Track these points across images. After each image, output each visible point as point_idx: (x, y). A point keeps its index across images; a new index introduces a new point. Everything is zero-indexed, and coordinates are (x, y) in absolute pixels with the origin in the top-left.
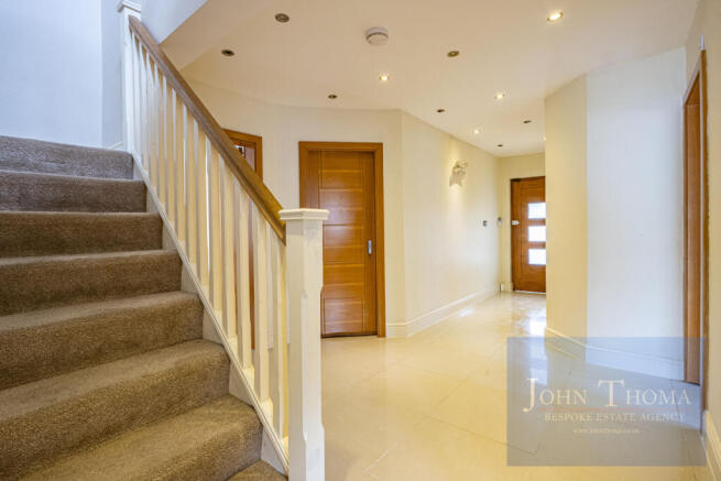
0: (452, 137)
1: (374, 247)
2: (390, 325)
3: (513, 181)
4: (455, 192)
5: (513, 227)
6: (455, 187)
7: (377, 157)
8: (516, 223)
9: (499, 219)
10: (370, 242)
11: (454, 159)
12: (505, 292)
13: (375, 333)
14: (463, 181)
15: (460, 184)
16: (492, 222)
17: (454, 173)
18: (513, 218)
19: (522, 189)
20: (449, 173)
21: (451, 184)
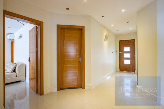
0: (105, 27)
1: (81, 59)
2: (86, 85)
3: (120, 41)
4: (106, 43)
5: (120, 54)
6: (106, 42)
7: (83, 30)
8: (120, 52)
9: (116, 51)
10: (80, 58)
11: (105, 34)
12: (118, 71)
13: (81, 87)
14: (108, 40)
15: (107, 41)
16: (114, 52)
17: (105, 37)
18: (120, 51)
19: (122, 43)
20: (104, 38)
21: (105, 41)
